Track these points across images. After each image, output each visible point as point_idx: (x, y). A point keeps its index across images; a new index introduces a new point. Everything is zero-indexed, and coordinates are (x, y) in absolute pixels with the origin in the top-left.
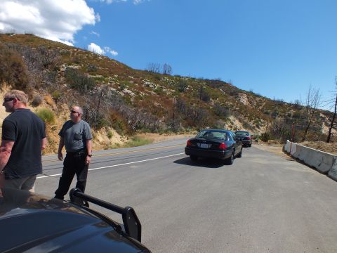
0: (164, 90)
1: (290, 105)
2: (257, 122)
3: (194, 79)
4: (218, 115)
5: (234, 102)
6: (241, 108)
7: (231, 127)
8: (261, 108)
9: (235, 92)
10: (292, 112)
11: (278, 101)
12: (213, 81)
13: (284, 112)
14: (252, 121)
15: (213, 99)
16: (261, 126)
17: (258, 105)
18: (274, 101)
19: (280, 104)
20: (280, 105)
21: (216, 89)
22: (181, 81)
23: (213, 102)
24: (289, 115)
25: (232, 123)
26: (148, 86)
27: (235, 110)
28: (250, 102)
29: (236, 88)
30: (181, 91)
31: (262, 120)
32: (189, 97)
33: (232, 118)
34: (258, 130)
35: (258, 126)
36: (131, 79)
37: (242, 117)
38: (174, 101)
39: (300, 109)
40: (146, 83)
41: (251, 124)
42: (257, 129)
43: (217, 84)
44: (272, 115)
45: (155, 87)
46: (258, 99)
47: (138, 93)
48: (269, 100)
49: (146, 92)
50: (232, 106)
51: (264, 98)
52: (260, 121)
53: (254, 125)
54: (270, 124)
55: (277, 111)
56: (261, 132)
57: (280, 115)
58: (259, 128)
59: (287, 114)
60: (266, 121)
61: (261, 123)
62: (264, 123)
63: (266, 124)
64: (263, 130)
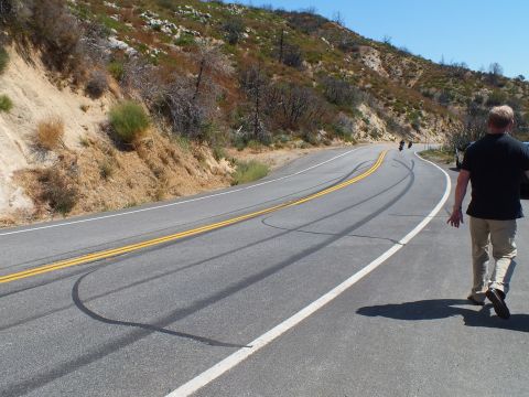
0: (198, 39)
1: (479, 75)
2: (414, 116)
3: (256, 10)
4: (334, 102)
5: (357, 70)
6: (375, 85)
7: (366, 130)
8: (412, 82)
9: (352, 45)
10: (486, 92)
11: (452, 68)
12: (294, 14)
13: (467, 93)
14: (403, 117)
15: (310, 62)
16: (423, 126)
17: (407, 77)
18: (442, 66)
19: (459, 73)
20: (457, 75)
21: (312, 38)
22: (228, 17)
23: (310, 69)
24: (479, 100)
25: (366, 121)
26: (157, 28)
27: (363, 89)
28: (388, 70)
29: (353, 34)
30: (233, 41)
31: (423, 113)
32: (260, 59)
33: (363, 108)
34: (417, 135)
35: (415, 127)
36: (112, 12)
37: (381, 106)
38: (227, 67)
39: (501, 86)
40: (153, 22)
41: (401, 121)
43: (307, 22)
44: (441, 100)
45: (175, 32)
46: (405, 61)
47: (143, 48)
48: (429, 63)
49: (158, 46)
50: (356, 80)
51: (417, 58)
52: (421, 115)
53: (409, 125)
54: (441, 123)
55: (451, 92)
56: (423, 139)
57: (458, 100)
58: (418, 132)
59: (473, 99)
60: (432, 115)
61: (424, 119)
62: (428, 119)
63: (432, 121)
64: (428, 135)
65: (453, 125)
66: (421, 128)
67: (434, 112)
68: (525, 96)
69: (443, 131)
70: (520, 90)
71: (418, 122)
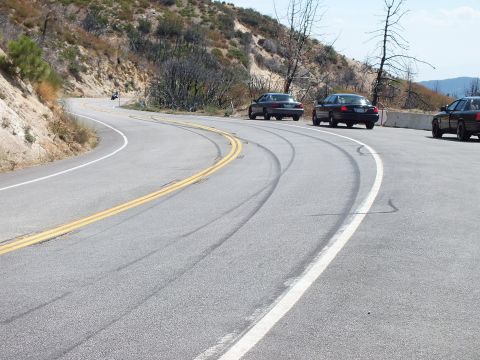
2: (69, 55)
13: (126, 15)
16: (84, 70)
24: (145, 27)
34: (78, 85)
35: (74, 72)
42: (73, 81)
52: (79, 54)
53: (65, 69)
54: (106, 65)
55: (102, 13)
56: (86, 91)
57: (114, 28)
58: (79, 79)
59: (136, 25)
60: (93, 53)
61: (83, 59)
62: (88, 60)
63: (95, 63)
64: (92, 84)
65: (123, 68)
66: (81, 74)
67: (95, 49)
68: (205, 21)
69: (110, 77)
70: (197, 11)
71: (76, 64)
